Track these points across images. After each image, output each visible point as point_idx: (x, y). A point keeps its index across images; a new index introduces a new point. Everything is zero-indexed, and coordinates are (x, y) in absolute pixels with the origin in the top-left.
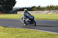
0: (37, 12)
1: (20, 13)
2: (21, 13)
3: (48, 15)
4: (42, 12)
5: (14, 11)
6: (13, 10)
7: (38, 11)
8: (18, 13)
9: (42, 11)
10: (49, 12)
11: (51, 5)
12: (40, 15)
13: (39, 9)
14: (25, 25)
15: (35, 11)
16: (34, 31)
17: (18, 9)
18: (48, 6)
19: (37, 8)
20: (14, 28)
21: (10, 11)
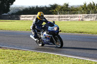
0: (62, 17)
1: (26, 18)
2: (28, 19)
3: (86, 23)
4: (71, 17)
5: (13, 14)
6: (10, 13)
7: (63, 15)
8: (21, 19)
9: (72, 15)
10: (86, 17)
11: (92, 3)
12: (68, 24)
13: (66, 10)
14: (40, 45)
15: (57, 14)
16: (58, 56)
17: (22, 9)
18: (85, 4)
19: (62, 7)
20: (16, 51)
21: (5, 14)
